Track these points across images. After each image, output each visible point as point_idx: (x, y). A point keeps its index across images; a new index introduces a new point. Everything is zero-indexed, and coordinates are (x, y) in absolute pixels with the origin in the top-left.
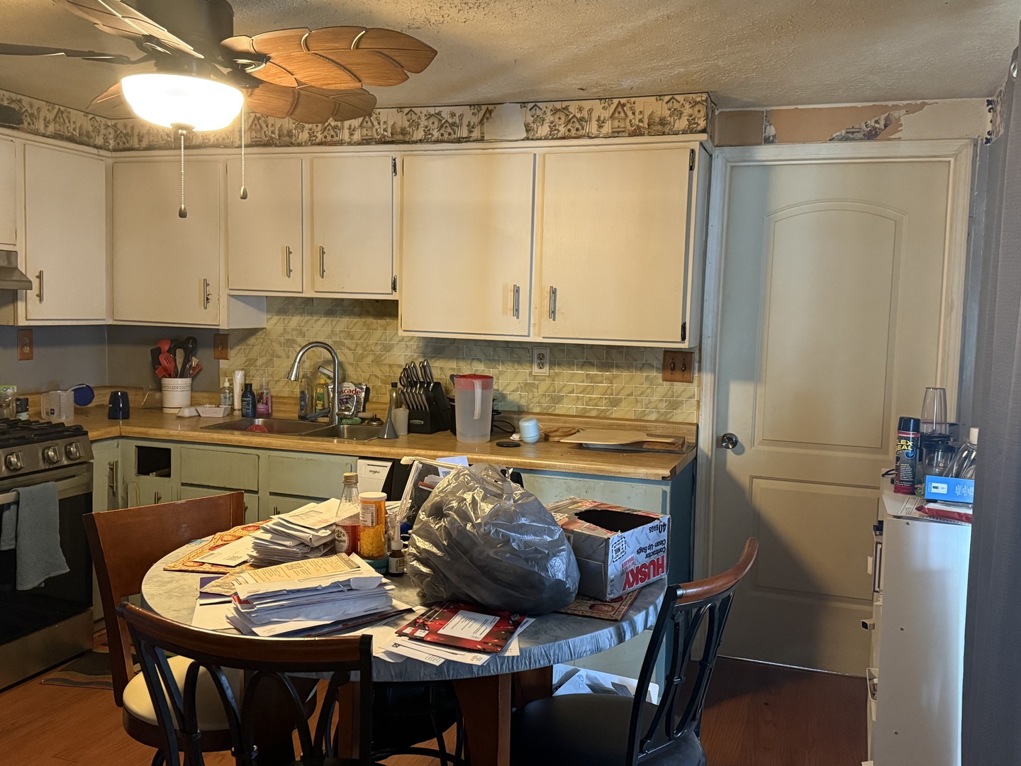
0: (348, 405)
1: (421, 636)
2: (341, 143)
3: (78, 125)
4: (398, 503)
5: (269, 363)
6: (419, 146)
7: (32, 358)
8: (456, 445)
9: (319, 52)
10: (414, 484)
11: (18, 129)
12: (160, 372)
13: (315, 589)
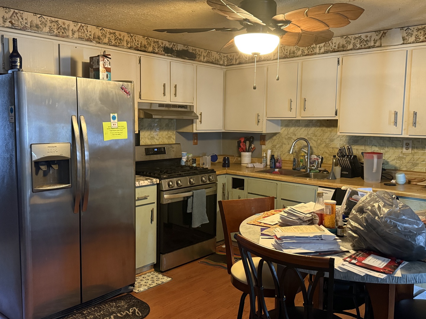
0: (314, 165)
1: (354, 262)
2: (315, 54)
3: (214, 57)
4: (340, 206)
5: (281, 147)
6: (350, 52)
7: (197, 144)
8: (363, 184)
9: (312, 17)
10: (347, 199)
11: (195, 60)
12: (240, 150)
13: (307, 237)
